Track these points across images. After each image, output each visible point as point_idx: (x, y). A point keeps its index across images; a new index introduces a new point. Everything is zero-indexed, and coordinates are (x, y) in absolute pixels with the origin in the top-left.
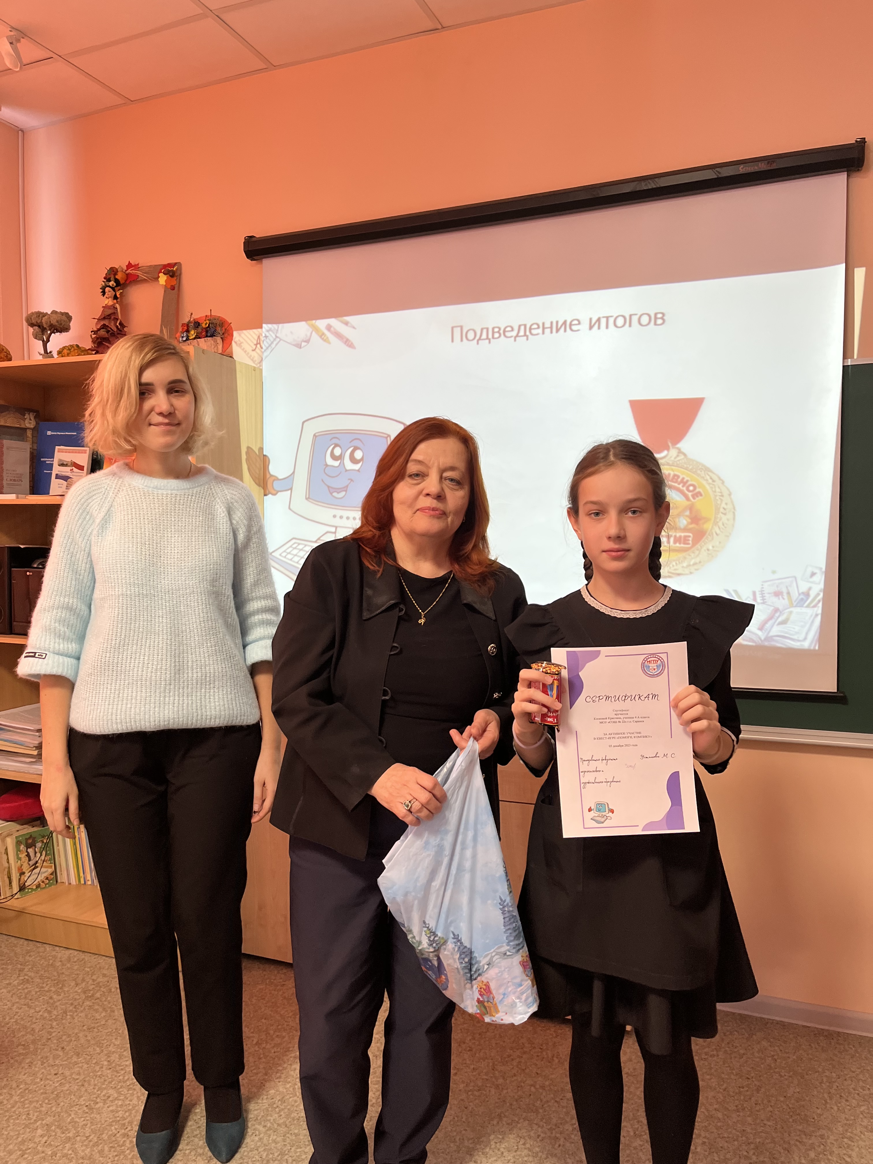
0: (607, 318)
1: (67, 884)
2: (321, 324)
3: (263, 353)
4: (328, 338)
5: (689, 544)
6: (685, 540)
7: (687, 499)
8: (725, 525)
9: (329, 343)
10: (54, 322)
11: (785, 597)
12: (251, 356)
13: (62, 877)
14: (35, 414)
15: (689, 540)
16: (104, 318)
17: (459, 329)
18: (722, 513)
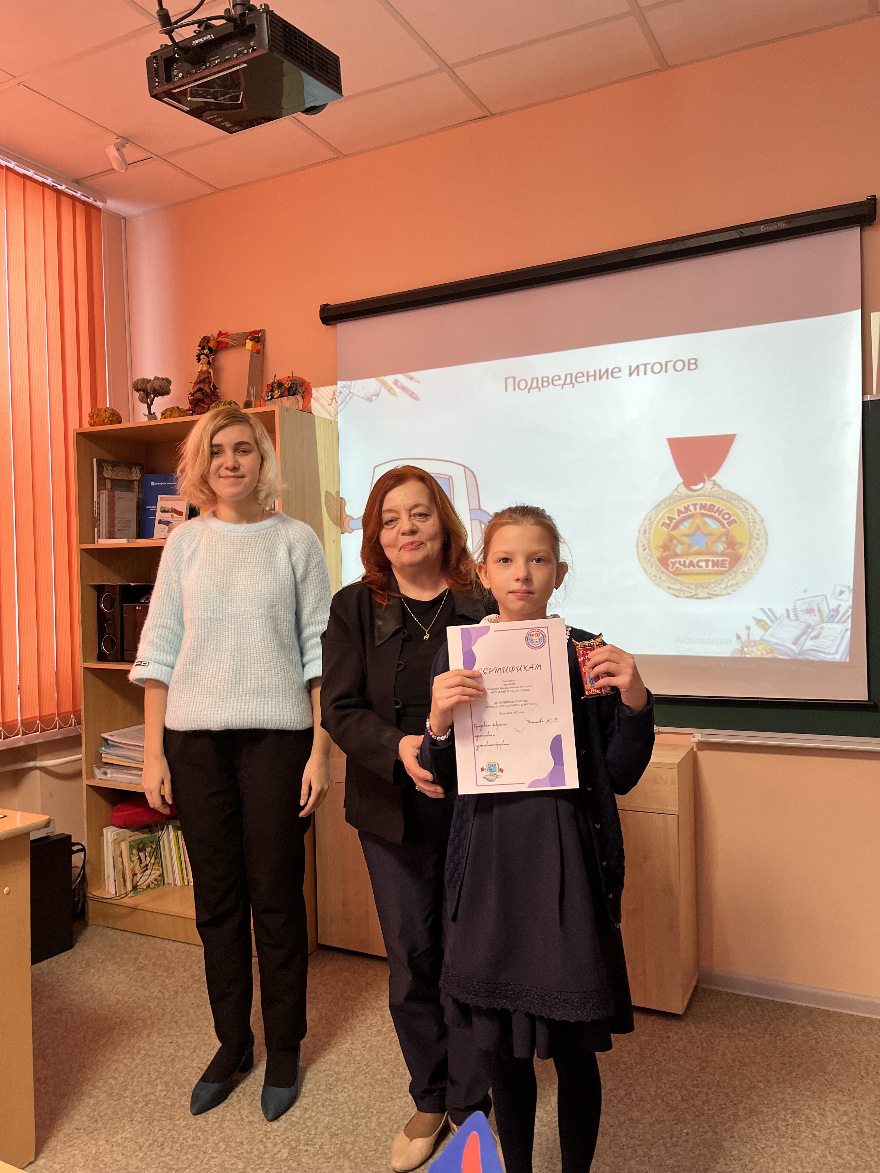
0: (645, 365)
1: (173, 885)
2: (390, 379)
3: (338, 407)
4: (395, 392)
5: (726, 567)
6: (722, 564)
7: (723, 526)
8: (759, 550)
9: (396, 396)
10: (157, 387)
11: (817, 613)
12: (327, 409)
13: (169, 879)
14: (140, 467)
15: (726, 564)
16: (200, 382)
17: (512, 379)
18: (755, 538)
